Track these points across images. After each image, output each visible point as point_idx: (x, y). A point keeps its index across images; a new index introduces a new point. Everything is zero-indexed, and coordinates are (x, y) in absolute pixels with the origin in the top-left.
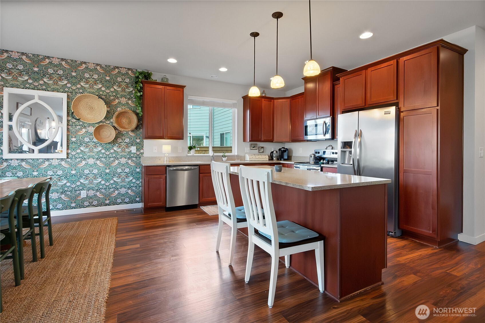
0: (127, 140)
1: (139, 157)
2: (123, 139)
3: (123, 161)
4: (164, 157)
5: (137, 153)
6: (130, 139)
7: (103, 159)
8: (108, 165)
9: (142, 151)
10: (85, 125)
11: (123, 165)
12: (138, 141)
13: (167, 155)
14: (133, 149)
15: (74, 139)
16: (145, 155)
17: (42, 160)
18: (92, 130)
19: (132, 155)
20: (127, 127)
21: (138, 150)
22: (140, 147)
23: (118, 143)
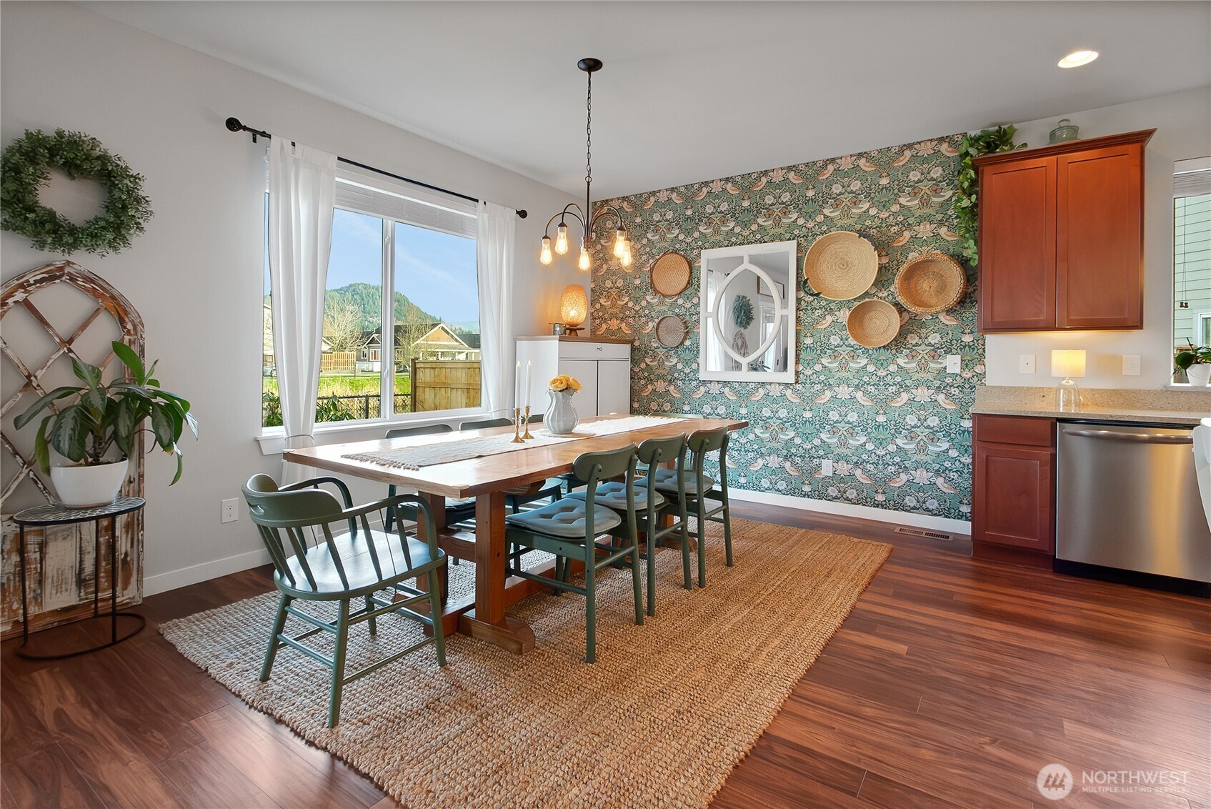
0: (934, 338)
1: (968, 386)
2: (923, 335)
3: (923, 394)
4: (1058, 390)
5: (964, 375)
6: (943, 334)
7: (871, 389)
8: (883, 404)
9: (978, 369)
10: (833, 306)
11: (922, 407)
12: (967, 339)
13: (1071, 382)
14: (953, 363)
15: (809, 341)
16: (989, 381)
17: (753, 384)
18: (844, 315)
19: (949, 380)
20: (934, 301)
21: (965, 364)
22: (973, 356)
23: (910, 346)
